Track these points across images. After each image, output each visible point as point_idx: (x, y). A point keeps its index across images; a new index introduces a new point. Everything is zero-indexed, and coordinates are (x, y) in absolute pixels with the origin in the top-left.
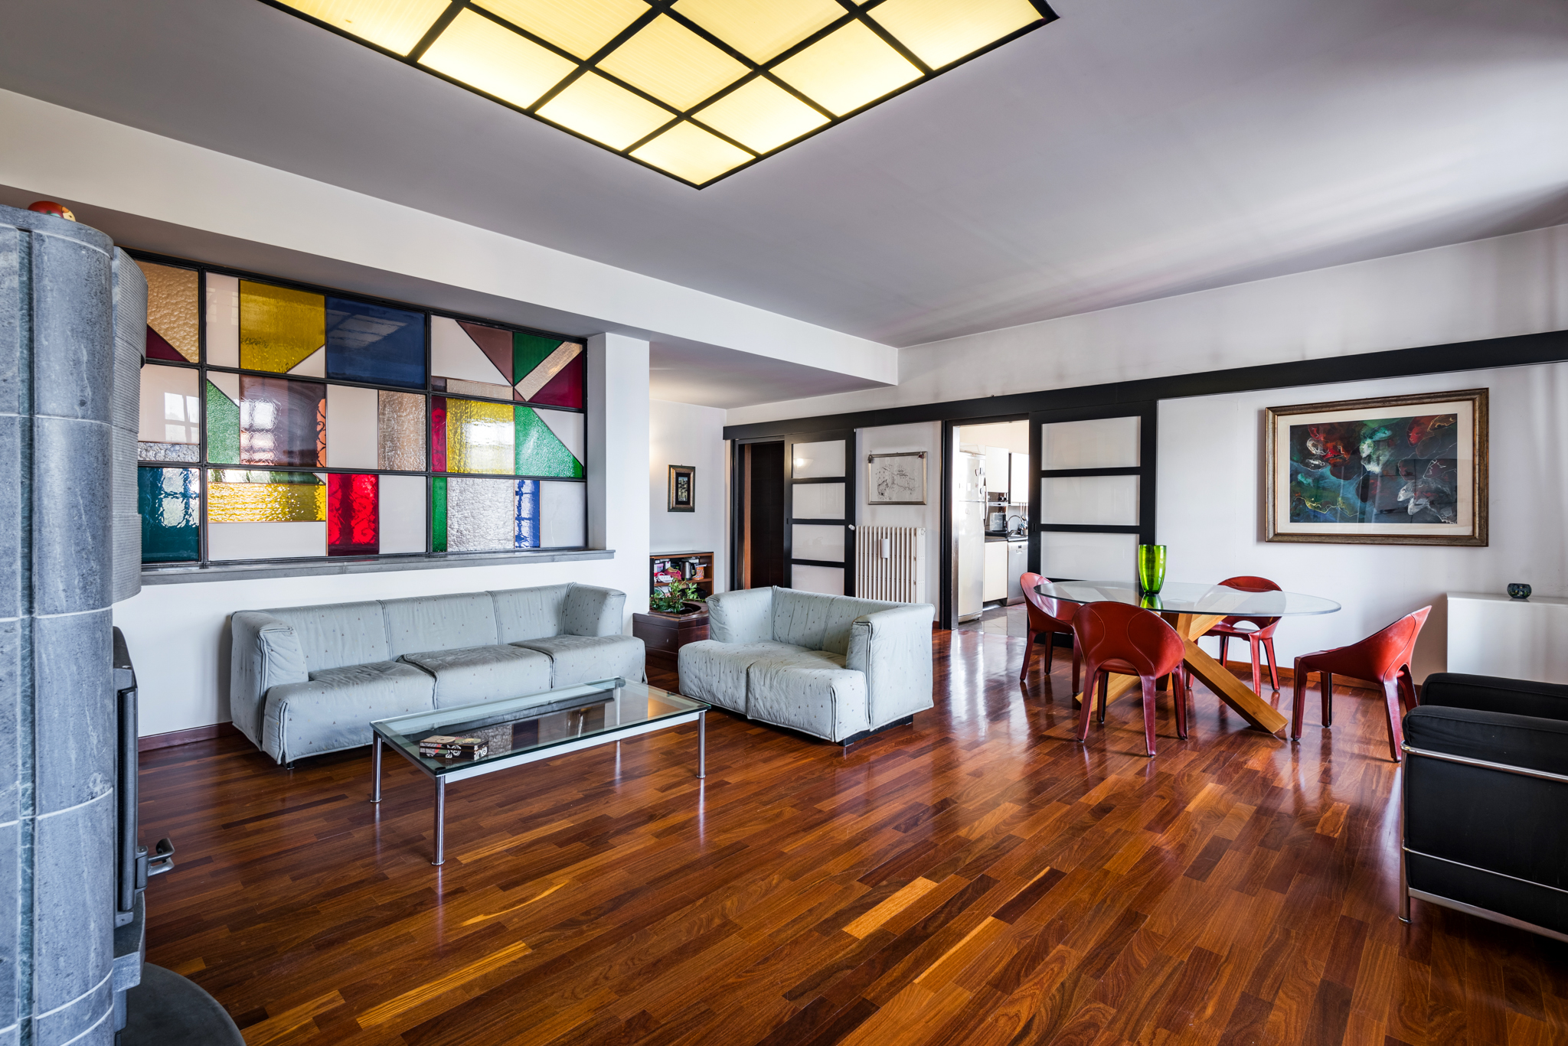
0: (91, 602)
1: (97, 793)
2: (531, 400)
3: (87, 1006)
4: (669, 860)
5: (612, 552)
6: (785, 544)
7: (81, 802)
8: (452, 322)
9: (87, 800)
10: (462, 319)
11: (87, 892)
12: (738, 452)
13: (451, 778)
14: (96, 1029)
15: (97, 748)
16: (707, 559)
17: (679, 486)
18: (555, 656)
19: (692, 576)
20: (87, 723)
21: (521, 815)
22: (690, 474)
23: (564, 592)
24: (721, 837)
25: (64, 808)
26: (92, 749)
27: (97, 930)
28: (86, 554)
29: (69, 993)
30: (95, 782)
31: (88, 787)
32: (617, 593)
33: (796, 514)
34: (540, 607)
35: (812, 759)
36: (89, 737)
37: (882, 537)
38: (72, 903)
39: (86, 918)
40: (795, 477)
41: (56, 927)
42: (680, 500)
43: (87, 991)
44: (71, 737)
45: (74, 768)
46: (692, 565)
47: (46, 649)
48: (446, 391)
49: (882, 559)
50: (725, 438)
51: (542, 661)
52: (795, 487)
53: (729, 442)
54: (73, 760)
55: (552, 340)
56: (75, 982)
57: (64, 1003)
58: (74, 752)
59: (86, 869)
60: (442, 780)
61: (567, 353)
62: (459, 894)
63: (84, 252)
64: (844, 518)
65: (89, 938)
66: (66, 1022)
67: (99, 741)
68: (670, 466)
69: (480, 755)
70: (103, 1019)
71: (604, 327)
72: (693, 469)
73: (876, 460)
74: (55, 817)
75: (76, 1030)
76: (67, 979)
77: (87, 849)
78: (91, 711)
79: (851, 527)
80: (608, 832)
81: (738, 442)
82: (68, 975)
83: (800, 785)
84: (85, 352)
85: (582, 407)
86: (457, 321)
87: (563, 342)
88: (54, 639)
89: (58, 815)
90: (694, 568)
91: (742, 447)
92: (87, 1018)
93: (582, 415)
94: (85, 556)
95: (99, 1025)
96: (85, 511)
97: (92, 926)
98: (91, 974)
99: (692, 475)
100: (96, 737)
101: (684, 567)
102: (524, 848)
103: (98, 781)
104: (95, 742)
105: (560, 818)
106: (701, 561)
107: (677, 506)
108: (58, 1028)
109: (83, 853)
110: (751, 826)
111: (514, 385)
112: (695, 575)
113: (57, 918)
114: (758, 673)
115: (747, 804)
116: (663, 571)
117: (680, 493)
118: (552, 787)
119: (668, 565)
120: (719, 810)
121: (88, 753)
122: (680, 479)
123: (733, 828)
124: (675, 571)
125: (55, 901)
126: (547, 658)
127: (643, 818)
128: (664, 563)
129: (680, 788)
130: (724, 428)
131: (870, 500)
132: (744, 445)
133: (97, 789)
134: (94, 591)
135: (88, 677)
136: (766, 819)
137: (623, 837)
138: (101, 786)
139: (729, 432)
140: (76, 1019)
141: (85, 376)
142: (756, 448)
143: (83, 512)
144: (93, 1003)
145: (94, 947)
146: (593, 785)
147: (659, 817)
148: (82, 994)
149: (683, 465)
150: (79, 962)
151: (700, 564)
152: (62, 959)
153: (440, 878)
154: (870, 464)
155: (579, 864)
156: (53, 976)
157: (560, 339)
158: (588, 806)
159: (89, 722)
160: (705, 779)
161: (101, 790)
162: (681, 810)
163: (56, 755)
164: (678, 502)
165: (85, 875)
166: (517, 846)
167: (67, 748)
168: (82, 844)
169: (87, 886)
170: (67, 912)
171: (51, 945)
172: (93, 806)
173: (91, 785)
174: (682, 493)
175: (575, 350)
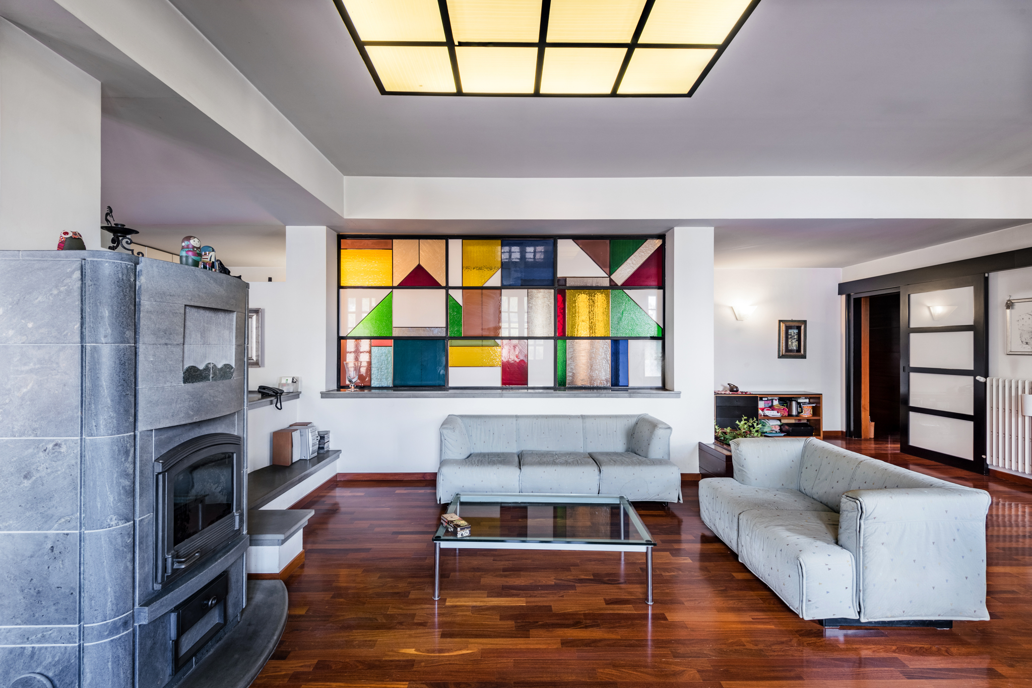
0: (110, 432)
1: (112, 525)
2: (623, 285)
3: (106, 628)
4: (549, 670)
5: (679, 393)
6: (902, 390)
7: (103, 528)
8: (570, 242)
9: (106, 528)
10: (575, 238)
11: (106, 573)
12: (854, 306)
13: (444, 545)
14: (112, 641)
15: (113, 503)
16: (816, 400)
17: (789, 337)
18: (603, 468)
19: (799, 413)
20: (106, 490)
21: (507, 582)
22: (801, 326)
23: (634, 420)
24: (607, 671)
25: (94, 529)
26: (110, 503)
27: (112, 592)
28: (107, 408)
29: (96, 619)
30: (111, 519)
31: (107, 521)
32: (664, 426)
33: (913, 364)
34: (615, 430)
35: (773, 627)
36: (108, 497)
37: (1024, 392)
38: (98, 576)
39: (105, 585)
40: (912, 326)
41: (91, 585)
42: (789, 348)
43: (106, 621)
44: (98, 496)
45: (99, 511)
46: (799, 404)
47: (88, 453)
48: (566, 286)
49: (1024, 417)
50: (840, 293)
51: (592, 470)
52: (912, 336)
53: (844, 297)
54: (99, 507)
55: (639, 240)
56: (99, 614)
57: (94, 623)
58: (99, 503)
59: (105, 561)
60: (438, 545)
61: (649, 248)
62: (421, 627)
63: (107, 264)
64: (972, 368)
65: (107, 595)
66: (95, 632)
67: (115, 500)
68: (780, 321)
69: (462, 535)
70: (118, 636)
71: (672, 224)
72: (805, 322)
73: (1017, 306)
74: (91, 533)
75: (100, 638)
76: (95, 612)
77: (106, 551)
78: (109, 485)
79: (981, 379)
80: (537, 622)
81: (853, 296)
82: (96, 610)
83: (731, 651)
84: (107, 312)
85: (661, 286)
86: (573, 240)
87: (647, 240)
88: (91, 449)
89: (92, 533)
90: (800, 407)
91: (858, 302)
92: (106, 633)
93: (661, 291)
94: (106, 410)
95: (114, 639)
96: (106, 388)
97: (109, 589)
98: (108, 613)
99: (803, 328)
100: (112, 498)
101: (791, 405)
102: (482, 609)
103: (114, 519)
104: (112, 500)
105: (524, 595)
106: (811, 400)
107: (787, 353)
108: (92, 634)
109: (104, 553)
110: (641, 672)
111: (610, 274)
112: (802, 412)
113: (91, 582)
114: (745, 521)
115: (660, 647)
116: (770, 407)
117: (790, 343)
118: (544, 569)
119: (776, 403)
120: (632, 642)
121: (107, 505)
122: (790, 331)
123: (623, 666)
124: (782, 407)
125: (91, 573)
126: (596, 469)
127: (571, 622)
128: (772, 400)
129: (621, 606)
130: (839, 284)
131: (1009, 349)
132: (860, 298)
133: (113, 523)
134: (112, 426)
135: (108, 468)
136: (663, 671)
137: (541, 632)
138: (116, 522)
139: (843, 288)
140: (100, 632)
141: (107, 323)
142: (873, 300)
143: (105, 388)
144: (110, 628)
145: (110, 600)
146: (569, 577)
147: (583, 626)
148: (103, 621)
149: (793, 319)
150: (101, 605)
151: (810, 403)
152: (93, 601)
153: (436, 609)
154: (1008, 311)
155: (496, 639)
156: (89, 608)
157: (643, 238)
158: (548, 594)
159: (108, 490)
160: (652, 606)
161: (116, 524)
162: (603, 627)
163: (91, 504)
164: (787, 350)
165: (105, 564)
166: (481, 606)
167: (96, 501)
168: (104, 549)
169: (106, 569)
170: (95, 580)
171: (89, 593)
172: (110, 531)
173: (109, 521)
174: (792, 343)
175: (658, 243)
